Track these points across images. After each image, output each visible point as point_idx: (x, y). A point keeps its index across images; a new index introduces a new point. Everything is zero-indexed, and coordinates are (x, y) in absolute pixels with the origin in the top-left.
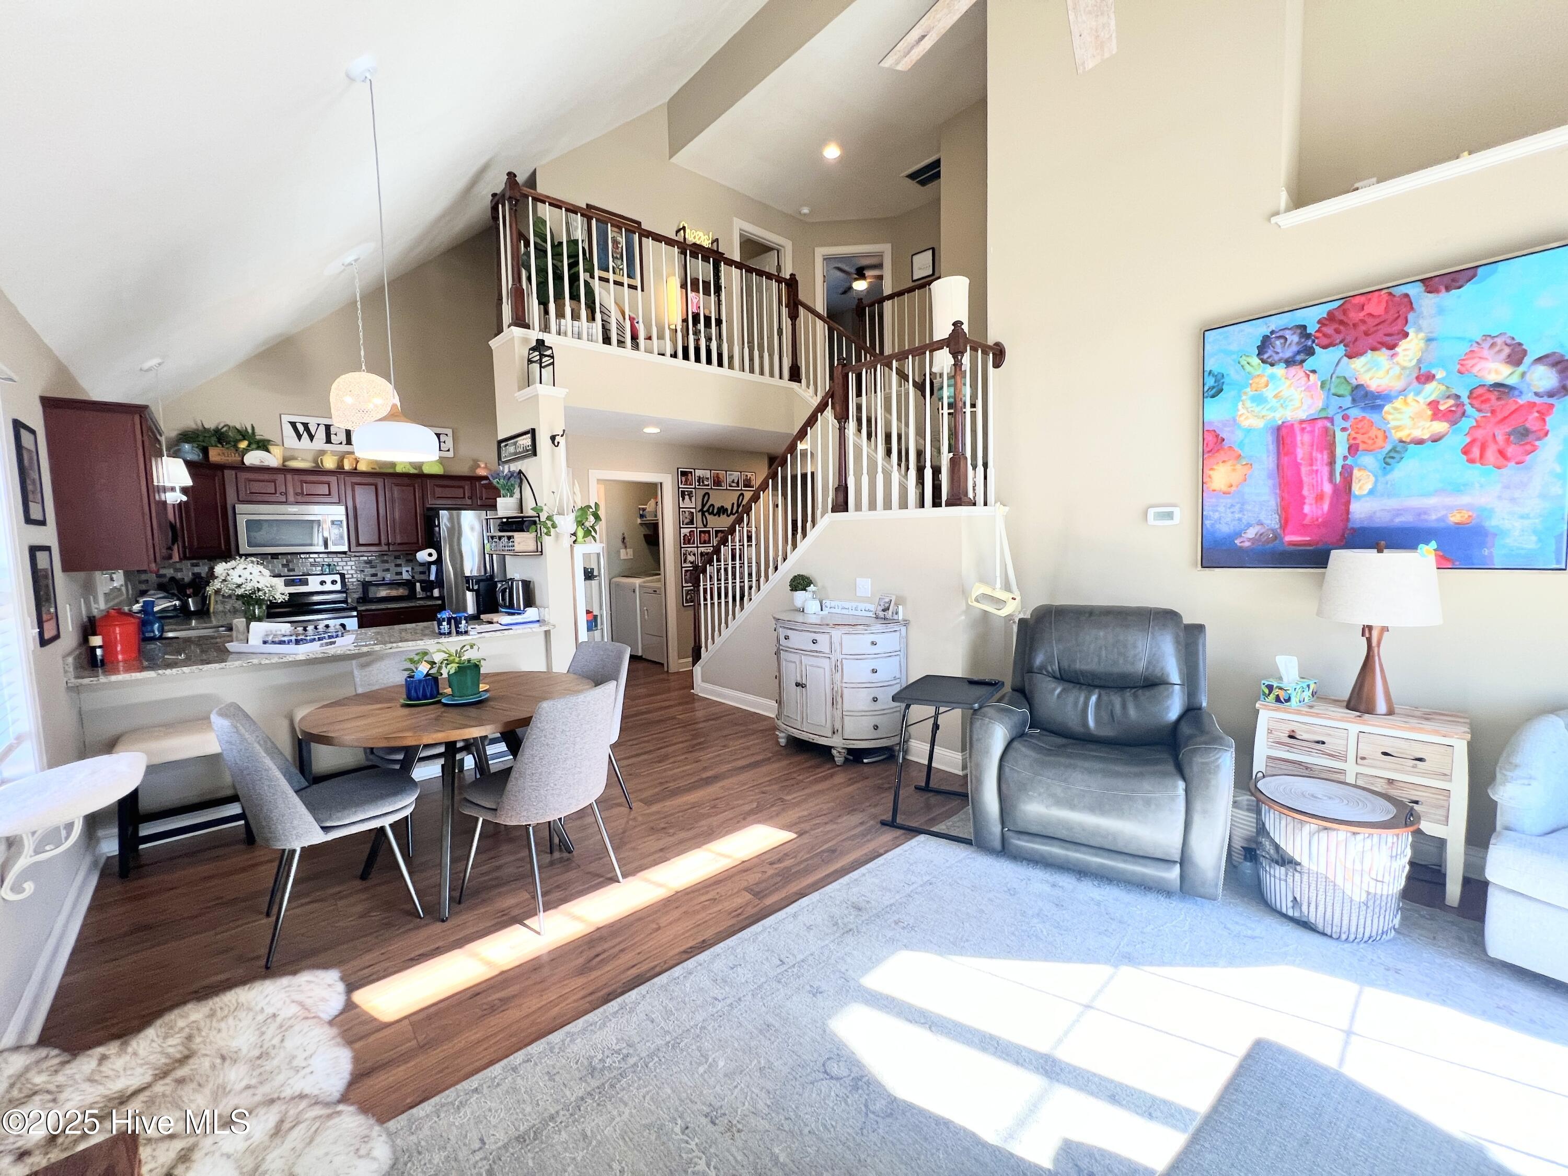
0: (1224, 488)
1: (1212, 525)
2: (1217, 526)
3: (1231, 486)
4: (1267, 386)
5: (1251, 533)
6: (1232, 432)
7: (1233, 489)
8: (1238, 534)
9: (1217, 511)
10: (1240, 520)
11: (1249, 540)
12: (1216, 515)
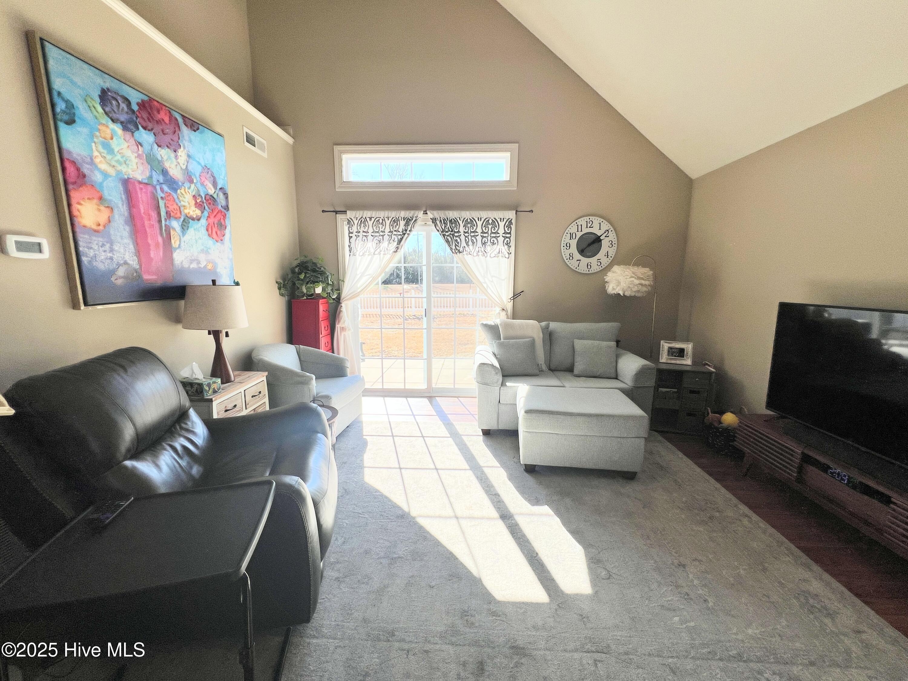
0: (95, 227)
1: (90, 262)
2: (94, 264)
3: (99, 225)
4: (112, 139)
5: (121, 272)
6: (92, 171)
7: (101, 228)
8: (112, 272)
9: (91, 248)
10: (111, 259)
11: (121, 277)
12: (91, 253)
